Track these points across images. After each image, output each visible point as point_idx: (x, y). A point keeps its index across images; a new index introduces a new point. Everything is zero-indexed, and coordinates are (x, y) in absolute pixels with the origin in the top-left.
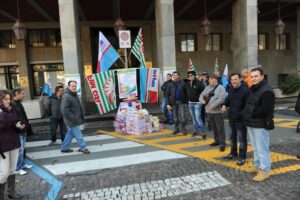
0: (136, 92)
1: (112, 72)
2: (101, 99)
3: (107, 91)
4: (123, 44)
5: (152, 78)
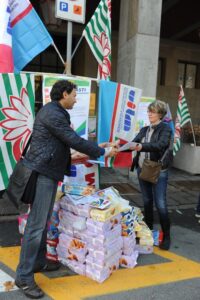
3: (12, 130)
4: (66, 10)
5: (127, 108)
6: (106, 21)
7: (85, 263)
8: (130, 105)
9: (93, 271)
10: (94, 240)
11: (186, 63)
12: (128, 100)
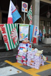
0: (27, 37)
1: (16, 25)
2: (8, 41)
3: (13, 36)
4: (24, 10)
5: (36, 31)
6: (31, 12)
7: (34, 65)
8: (36, 30)
9: (36, 67)
10: (36, 60)
11: (42, 21)
12: (36, 29)
